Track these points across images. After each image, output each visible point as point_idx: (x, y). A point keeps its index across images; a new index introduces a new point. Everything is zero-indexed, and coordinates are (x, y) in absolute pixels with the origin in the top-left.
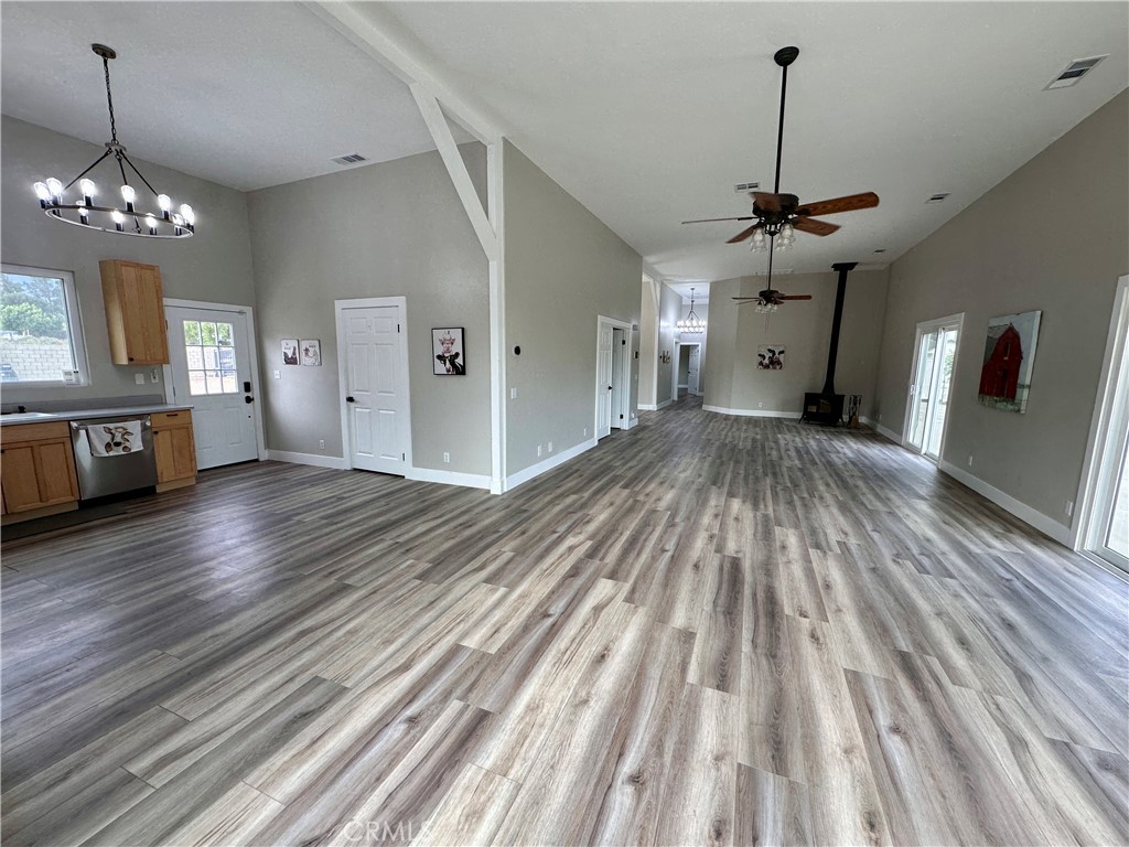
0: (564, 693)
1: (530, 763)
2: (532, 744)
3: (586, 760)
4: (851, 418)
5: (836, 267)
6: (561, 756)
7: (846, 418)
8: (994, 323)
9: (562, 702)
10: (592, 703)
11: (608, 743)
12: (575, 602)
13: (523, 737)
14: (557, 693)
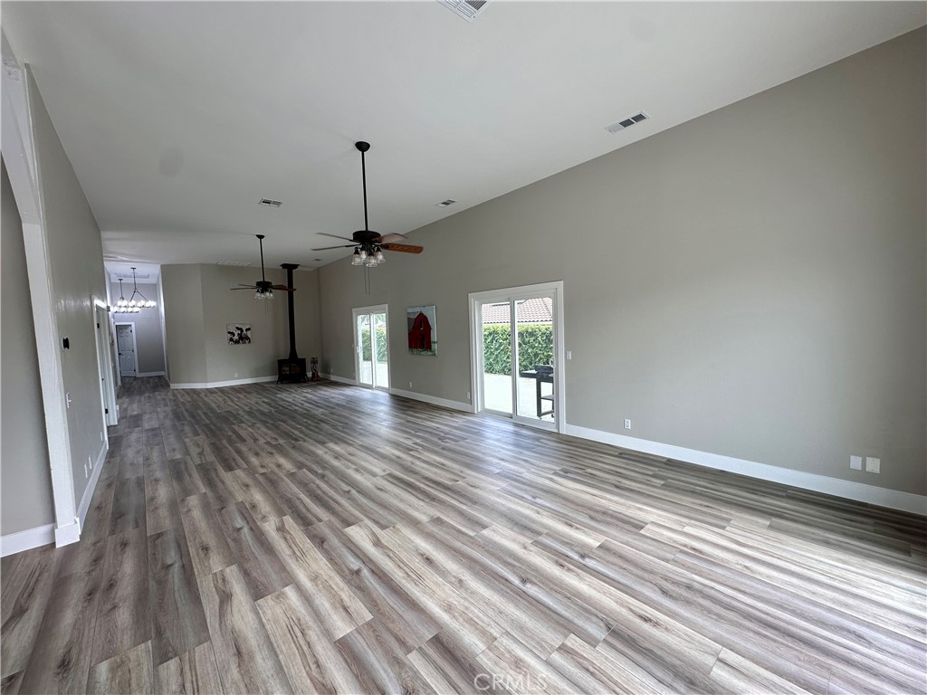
0: (446, 589)
1: (492, 623)
2: (478, 617)
3: (503, 595)
4: (313, 374)
5: (284, 266)
6: (495, 605)
7: (309, 374)
8: (410, 310)
9: (453, 591)
10: (463, 578)
11: (497, 583)
12: (358, 552)
13: (471, 622)
14: (445, 592)
